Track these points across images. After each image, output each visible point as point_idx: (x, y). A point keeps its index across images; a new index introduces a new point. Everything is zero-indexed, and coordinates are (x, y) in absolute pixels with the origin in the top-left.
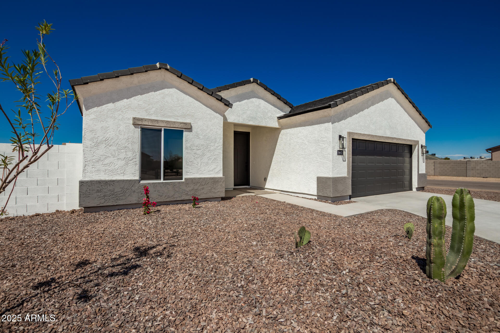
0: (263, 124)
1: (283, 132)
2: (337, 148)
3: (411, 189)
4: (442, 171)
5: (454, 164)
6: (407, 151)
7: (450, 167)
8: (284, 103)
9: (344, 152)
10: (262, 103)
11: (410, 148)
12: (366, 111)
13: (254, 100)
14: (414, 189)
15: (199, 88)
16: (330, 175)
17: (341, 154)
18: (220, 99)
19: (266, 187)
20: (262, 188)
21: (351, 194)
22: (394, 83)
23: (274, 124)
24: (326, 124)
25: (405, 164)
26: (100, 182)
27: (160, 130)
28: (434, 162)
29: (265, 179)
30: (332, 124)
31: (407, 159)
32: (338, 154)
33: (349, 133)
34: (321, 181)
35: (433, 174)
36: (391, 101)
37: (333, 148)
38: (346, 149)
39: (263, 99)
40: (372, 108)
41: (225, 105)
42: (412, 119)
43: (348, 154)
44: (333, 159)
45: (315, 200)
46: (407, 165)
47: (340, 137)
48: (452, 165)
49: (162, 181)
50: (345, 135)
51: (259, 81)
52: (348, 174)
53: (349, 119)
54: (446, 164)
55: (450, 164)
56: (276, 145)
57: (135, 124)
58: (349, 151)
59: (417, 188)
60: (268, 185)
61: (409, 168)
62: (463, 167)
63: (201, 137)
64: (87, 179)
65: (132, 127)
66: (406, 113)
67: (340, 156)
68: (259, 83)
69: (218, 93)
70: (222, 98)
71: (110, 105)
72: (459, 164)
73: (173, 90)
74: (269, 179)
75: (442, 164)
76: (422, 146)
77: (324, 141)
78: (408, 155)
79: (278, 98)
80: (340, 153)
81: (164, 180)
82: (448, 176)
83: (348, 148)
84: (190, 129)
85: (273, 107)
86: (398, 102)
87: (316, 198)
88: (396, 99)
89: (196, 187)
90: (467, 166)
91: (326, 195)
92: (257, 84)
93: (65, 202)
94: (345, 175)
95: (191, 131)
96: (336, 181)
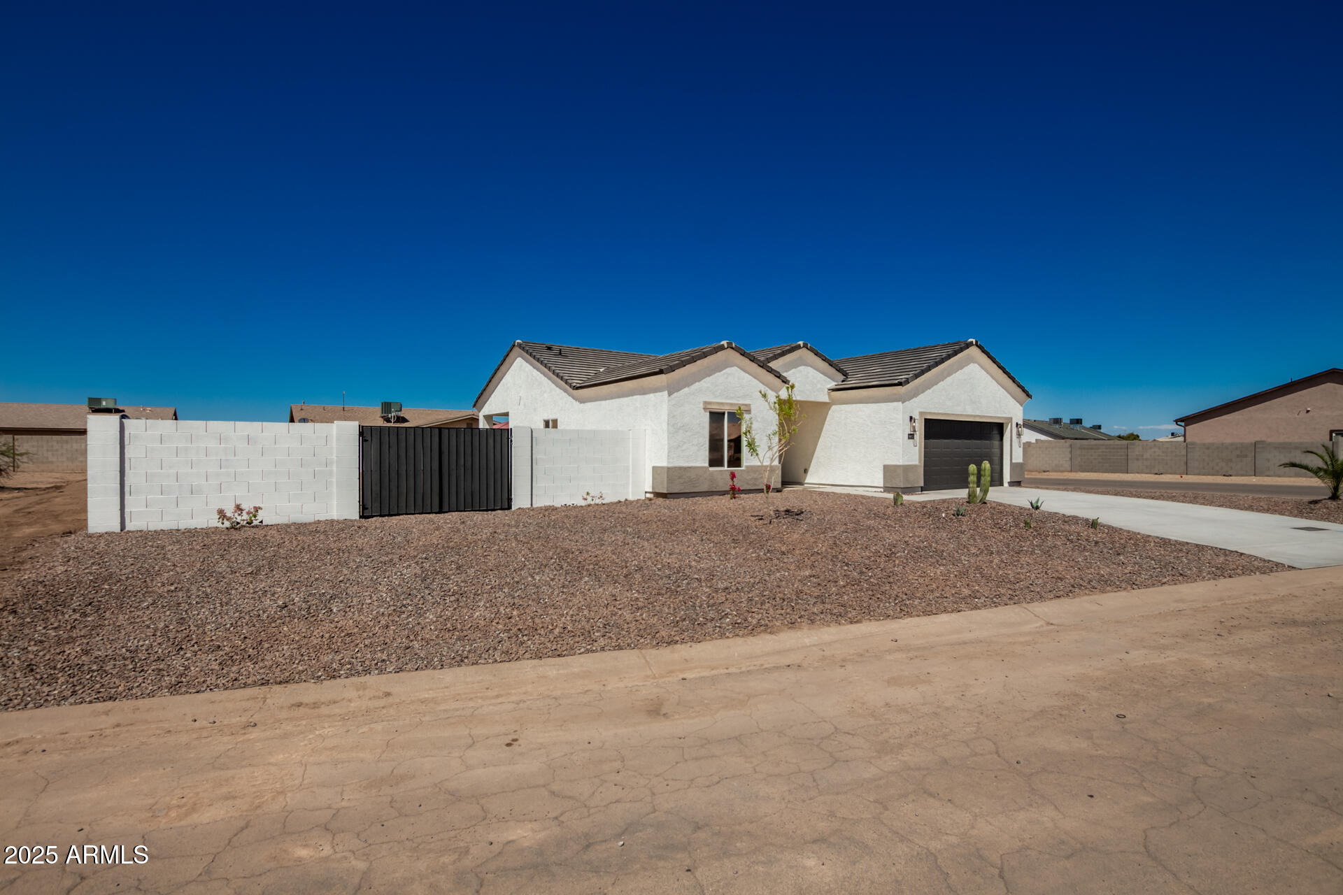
0: (812, 399)
1: (834, 407)
2: (908, 431)
3: (1001, 484)
4: (1085, 462)
5: (1107, 449)
6: (995, 432)
7: (1099, 456)
8: (837, 370)
9: (915, 436)
10: (810, 371)
11: (999, 428)
12: (941, 384)
13: (802, 368)
14: (1006, 484)
15: (759, 365)
16: (901, 463)
17: (911, 438)
18: (770, 370)
19: (806, 482)
20: (801, 484)
21: (923, 485)
22: (977, 345)
23: (825, 399)
24: (895, 404)
25: (993, 450)
26: (680, 468)
27: (724, 414)
28: (1071, 446)
29: (806, 471)
30: (903, 403)
31: (996, 443)
32: (909, 438)
33: (921, 413)
34: (888, 470)
35: (1069, 469)
36: (973, 368)
37: (904, 431)
38: (918, 433)
39: (811, 367)
40: (949, 379)
41: (783, 381)
42: (1003, 388)
43: (920, 438)
44: (903, 444)
45: (881, 492)
46: (997, 451)
47: (911, 418)
48: (1103, 452)
49: (726, 468)
50: (916, 416)
51: (809, 345)
52: (920, 462)
53: (921, 396)
54: (1092, 449)
55: (1098, 449)
56: (824, 424)
57: (704, 409)
58: (920, 434)
59: (1009, 483)
60: (811, 479)
61: (999, 455)
62: (1121, 455)
63: (759, 420)
64: (670, 465)
65: (703, 411)
66: (994, 381)
67: (911, 440)
68: (809, 347)
69: (768, 364)
70: (780, 375)
71: (686, 390)
72: (1114, 448)
73: (735, 369)
74: (811, 470)
75: (1084, 448)
76: (1017, 424)
77: (892, 423)
78: (998, 437)
79: (830, 365)
80: (911, 436)
81: (728, 467)
82: (1095, 472)
83: (920, 430)
84: (749, 411)
85: (822, 375)
86: (982, 367)
87: (882, 490)
88: (979, 365)
89: (755, 476)
90: (1129, 454)
91: (894, 486)
92: (807, 348)
93: (630, 490)
94: (917, 463)
95: (750, 413)
96: (907, 469)
